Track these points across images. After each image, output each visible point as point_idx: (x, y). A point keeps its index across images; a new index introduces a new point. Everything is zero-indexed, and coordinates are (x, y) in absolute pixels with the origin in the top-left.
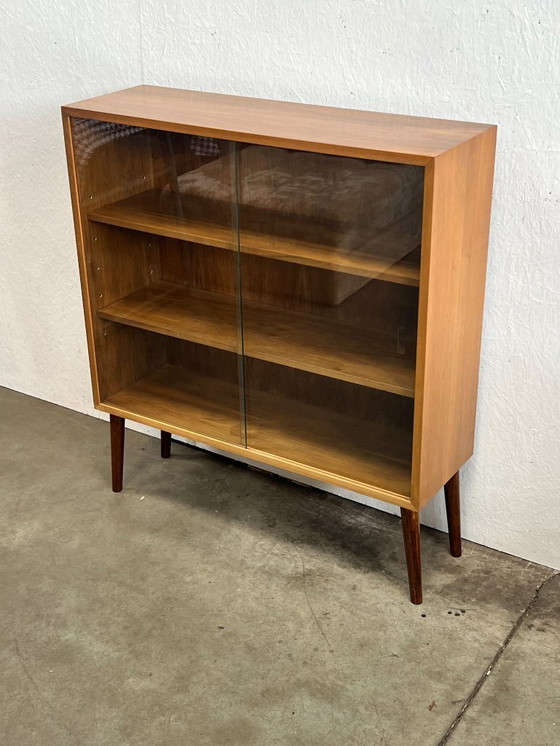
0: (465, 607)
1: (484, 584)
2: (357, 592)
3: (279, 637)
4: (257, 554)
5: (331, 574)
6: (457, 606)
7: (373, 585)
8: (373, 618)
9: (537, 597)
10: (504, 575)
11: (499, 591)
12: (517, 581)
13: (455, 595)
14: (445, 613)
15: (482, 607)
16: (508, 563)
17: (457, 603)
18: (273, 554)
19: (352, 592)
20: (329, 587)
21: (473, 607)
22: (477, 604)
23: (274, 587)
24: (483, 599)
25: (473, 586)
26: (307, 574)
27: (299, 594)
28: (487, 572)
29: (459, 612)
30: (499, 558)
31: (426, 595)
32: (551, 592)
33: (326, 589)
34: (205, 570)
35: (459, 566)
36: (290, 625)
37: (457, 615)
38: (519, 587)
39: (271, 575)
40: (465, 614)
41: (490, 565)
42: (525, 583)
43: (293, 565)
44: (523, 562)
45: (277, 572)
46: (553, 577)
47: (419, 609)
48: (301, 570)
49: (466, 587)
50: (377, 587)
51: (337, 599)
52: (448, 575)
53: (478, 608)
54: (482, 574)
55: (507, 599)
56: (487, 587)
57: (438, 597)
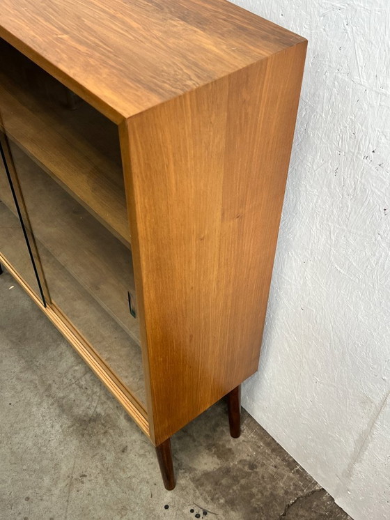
0: (209, 507)
1: (243, 481)
2: (124, 456)
3: (29, 493)
4: (66, 381)
5: (114, 426)
6: (203, 504)
7: (142, 452)
8: (120, 496)
9: (284, 515)
10: (266, 475)
11: (252, 495)
12: (274, 488)
13: (209, 488)
14: (187, 510)
15: (226, 512)
16: (278, 460)
17: (205, 500)
18: (78, 385)
19: (119, 454)
20: (104, 441)
21: (217, 511)
22: (222, 506)
23: (57, 427)
24: (231, 503)
25: (230, 481)
26: (95, 419)
27: (74, 443)
28: (252, 467)
29: (201, 513)
30: (273, 450)
31: (182, 480)
32: (301, 512)
33: (99, 443)
34: (13, 388)
35: (230, 450)
36: (47, 481)
37: (198, 516)
38: (273, 496)
39: (63, 411)
40: (205, 518)
41: (260, 457)
42: (281, 492)
43: (88, 404)
44: (291, 464)
45: (71, 408)
46: (313, 492)
47: (168, 496)
48: (91, 412)
49: (224, 481)
50: (144, 456)
51: (103, 459)
52: (216, 460)
53: (220, 512)
54: (246, 469)
55: (255, 510)
56: (243, 488)
57: (192, 485)
